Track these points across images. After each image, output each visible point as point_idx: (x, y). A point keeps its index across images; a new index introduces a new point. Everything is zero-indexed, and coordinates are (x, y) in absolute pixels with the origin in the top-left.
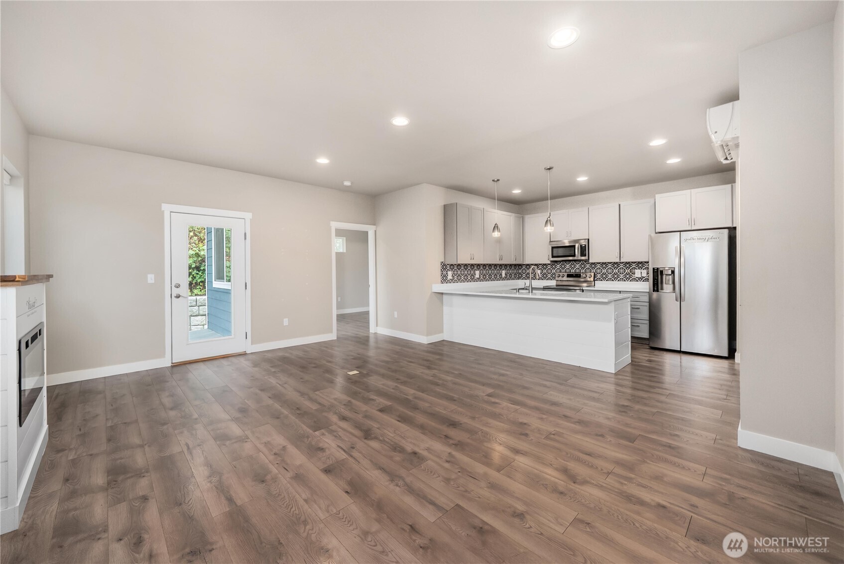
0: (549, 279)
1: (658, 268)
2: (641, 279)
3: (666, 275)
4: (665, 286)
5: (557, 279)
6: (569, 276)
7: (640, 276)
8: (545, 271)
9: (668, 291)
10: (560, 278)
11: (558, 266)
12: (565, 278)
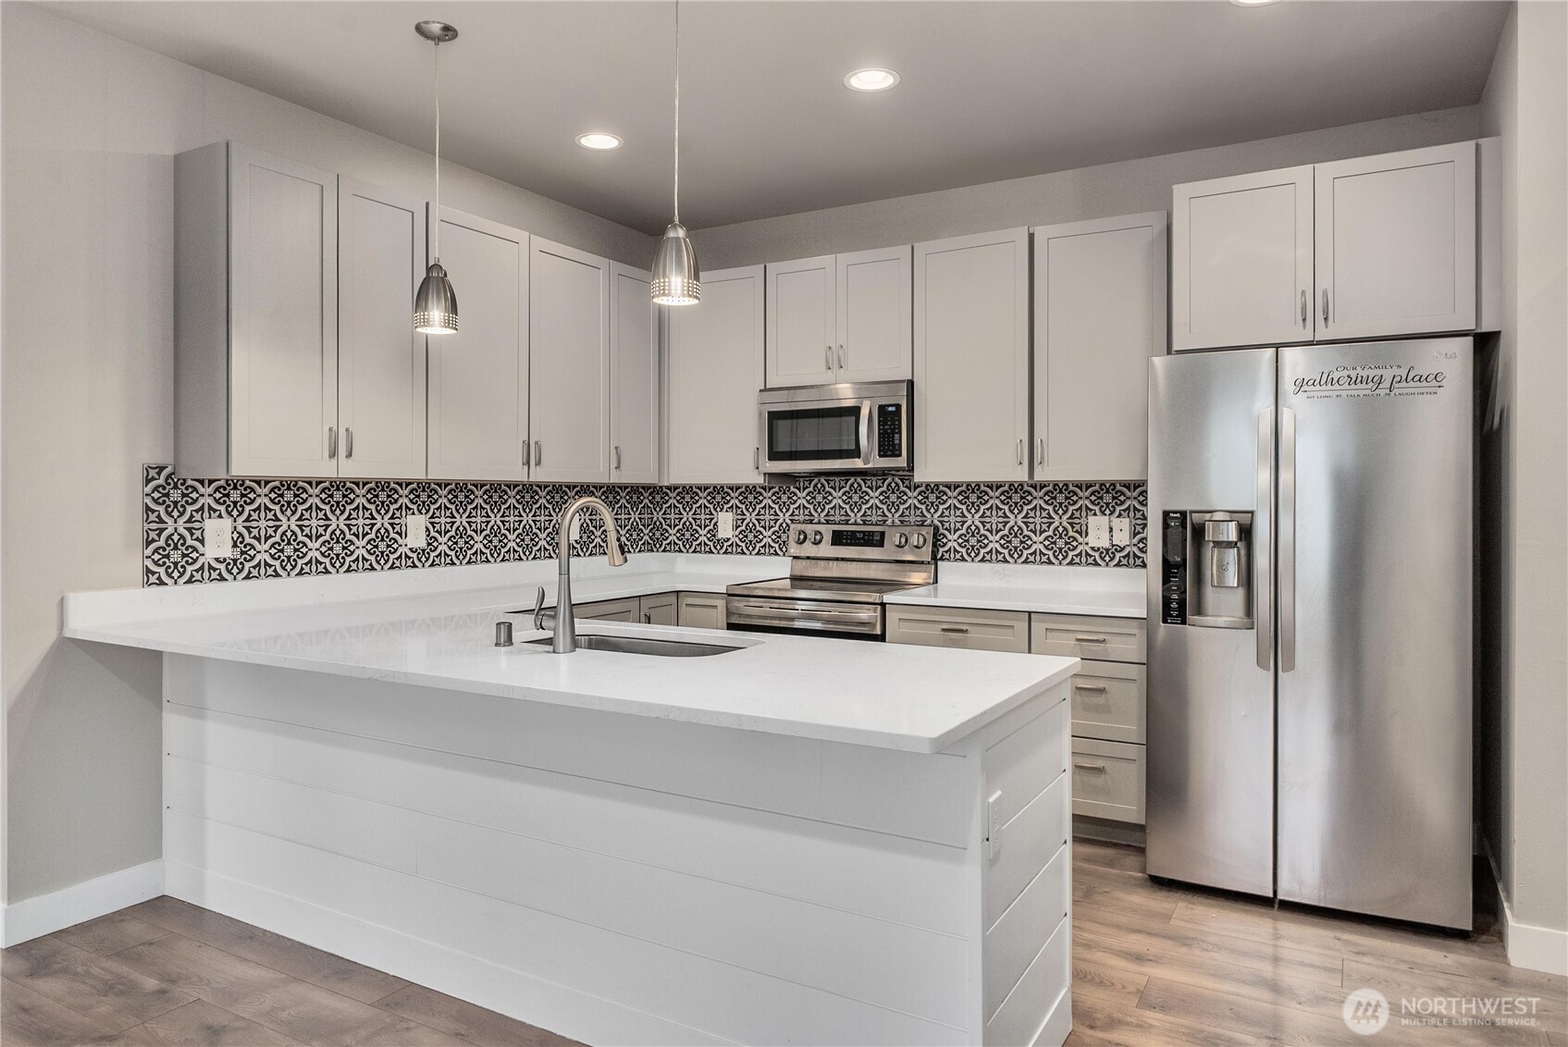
0: (767, 551)
1: (1183, 514)
2: (1109, 556)
3: (1218, 544)
4: (1210, 595)
5: (794, 549)
6: (838, 539)
7: (1107, 544)
8: (751, 517)
9: (1221, 621)
10: (808, 549)
11: (802, 498)
12: (827, 549)
